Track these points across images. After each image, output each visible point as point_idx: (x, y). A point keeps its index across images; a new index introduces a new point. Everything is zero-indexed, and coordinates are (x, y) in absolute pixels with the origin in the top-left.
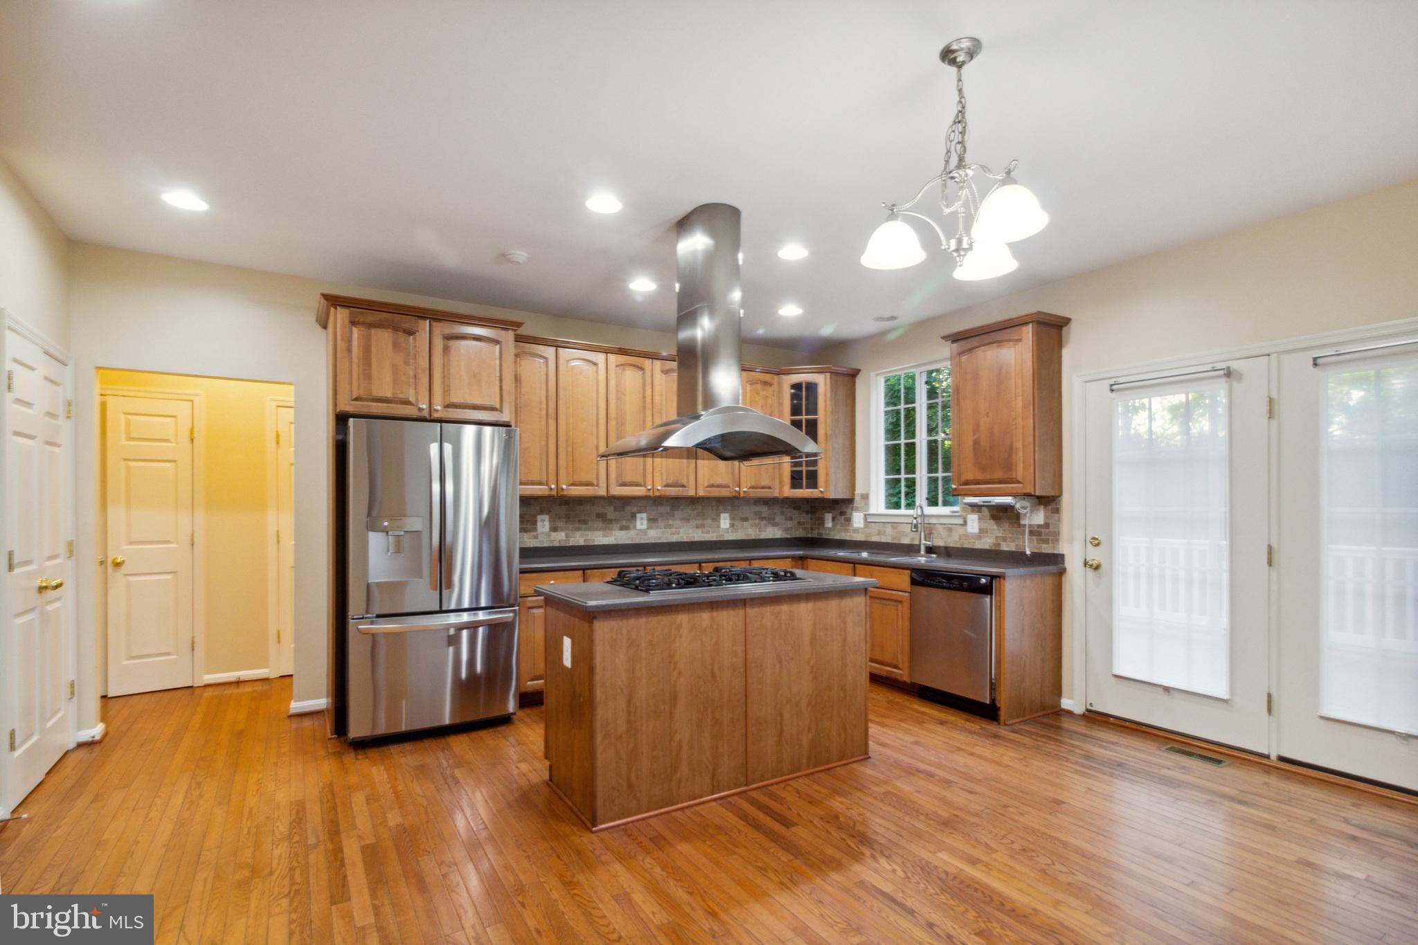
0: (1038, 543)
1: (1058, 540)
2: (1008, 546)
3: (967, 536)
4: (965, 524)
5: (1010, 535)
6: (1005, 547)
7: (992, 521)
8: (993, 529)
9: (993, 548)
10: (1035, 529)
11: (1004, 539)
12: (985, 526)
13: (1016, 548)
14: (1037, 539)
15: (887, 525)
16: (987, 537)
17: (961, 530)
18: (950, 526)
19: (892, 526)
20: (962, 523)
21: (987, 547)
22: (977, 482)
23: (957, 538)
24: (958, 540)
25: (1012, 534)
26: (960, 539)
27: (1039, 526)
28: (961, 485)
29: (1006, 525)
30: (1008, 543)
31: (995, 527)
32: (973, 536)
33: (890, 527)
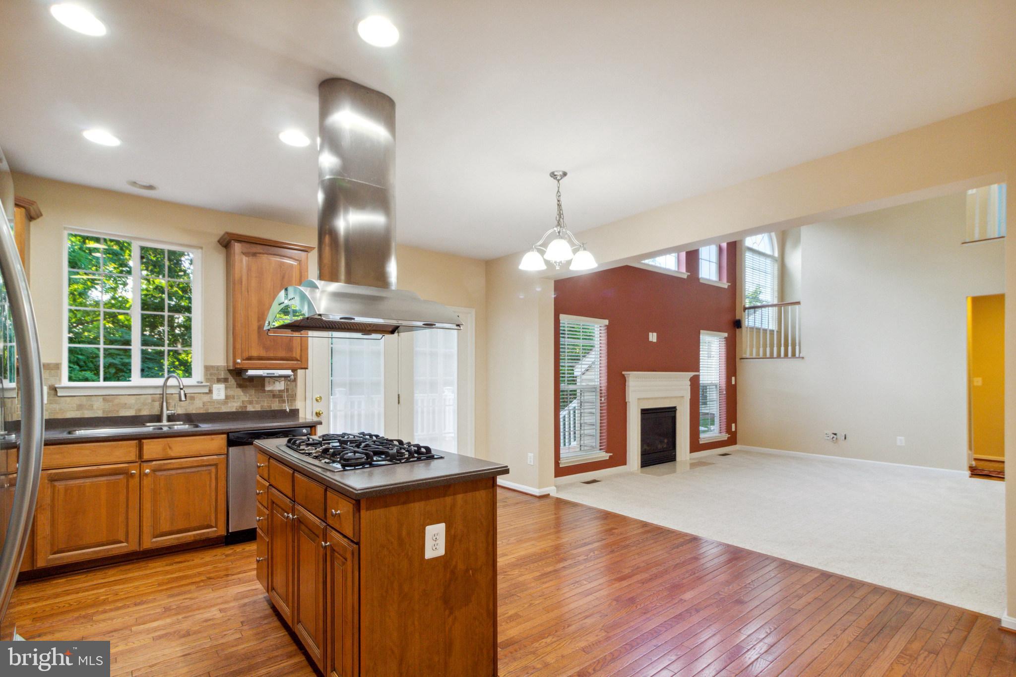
0: (279, 403)
1: (295, 400)
2: (254, 408)
3: (212, 402)
4: (211, 391)
5: (256, 399)
6: (250, 408)
7: (239, 389)
8: (240, 395)
9: (240, 410)
10: (278, 393)
11: (251, 402)
12: (231, 393)
13: (261, 409)
14: (279, 401)
15: (94, 399)
16: (234, 402)
17: (206, 398)
18: (193, 395)
19: (104, 399)
20: (208, 391)
21: (234, 410)
22: (260, 358)
23: (201, 405)
24: (202, 406)
25: (258, 398)
26: (203, 406)
27: (280, 391)
28: (244, 360)
29: (253, 392)
30: (254, 405)
31: (242, 394)
32: (219, 402)
33: (101, 400)
